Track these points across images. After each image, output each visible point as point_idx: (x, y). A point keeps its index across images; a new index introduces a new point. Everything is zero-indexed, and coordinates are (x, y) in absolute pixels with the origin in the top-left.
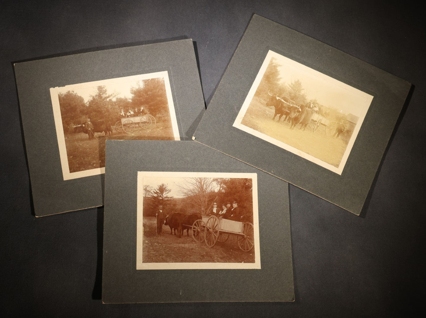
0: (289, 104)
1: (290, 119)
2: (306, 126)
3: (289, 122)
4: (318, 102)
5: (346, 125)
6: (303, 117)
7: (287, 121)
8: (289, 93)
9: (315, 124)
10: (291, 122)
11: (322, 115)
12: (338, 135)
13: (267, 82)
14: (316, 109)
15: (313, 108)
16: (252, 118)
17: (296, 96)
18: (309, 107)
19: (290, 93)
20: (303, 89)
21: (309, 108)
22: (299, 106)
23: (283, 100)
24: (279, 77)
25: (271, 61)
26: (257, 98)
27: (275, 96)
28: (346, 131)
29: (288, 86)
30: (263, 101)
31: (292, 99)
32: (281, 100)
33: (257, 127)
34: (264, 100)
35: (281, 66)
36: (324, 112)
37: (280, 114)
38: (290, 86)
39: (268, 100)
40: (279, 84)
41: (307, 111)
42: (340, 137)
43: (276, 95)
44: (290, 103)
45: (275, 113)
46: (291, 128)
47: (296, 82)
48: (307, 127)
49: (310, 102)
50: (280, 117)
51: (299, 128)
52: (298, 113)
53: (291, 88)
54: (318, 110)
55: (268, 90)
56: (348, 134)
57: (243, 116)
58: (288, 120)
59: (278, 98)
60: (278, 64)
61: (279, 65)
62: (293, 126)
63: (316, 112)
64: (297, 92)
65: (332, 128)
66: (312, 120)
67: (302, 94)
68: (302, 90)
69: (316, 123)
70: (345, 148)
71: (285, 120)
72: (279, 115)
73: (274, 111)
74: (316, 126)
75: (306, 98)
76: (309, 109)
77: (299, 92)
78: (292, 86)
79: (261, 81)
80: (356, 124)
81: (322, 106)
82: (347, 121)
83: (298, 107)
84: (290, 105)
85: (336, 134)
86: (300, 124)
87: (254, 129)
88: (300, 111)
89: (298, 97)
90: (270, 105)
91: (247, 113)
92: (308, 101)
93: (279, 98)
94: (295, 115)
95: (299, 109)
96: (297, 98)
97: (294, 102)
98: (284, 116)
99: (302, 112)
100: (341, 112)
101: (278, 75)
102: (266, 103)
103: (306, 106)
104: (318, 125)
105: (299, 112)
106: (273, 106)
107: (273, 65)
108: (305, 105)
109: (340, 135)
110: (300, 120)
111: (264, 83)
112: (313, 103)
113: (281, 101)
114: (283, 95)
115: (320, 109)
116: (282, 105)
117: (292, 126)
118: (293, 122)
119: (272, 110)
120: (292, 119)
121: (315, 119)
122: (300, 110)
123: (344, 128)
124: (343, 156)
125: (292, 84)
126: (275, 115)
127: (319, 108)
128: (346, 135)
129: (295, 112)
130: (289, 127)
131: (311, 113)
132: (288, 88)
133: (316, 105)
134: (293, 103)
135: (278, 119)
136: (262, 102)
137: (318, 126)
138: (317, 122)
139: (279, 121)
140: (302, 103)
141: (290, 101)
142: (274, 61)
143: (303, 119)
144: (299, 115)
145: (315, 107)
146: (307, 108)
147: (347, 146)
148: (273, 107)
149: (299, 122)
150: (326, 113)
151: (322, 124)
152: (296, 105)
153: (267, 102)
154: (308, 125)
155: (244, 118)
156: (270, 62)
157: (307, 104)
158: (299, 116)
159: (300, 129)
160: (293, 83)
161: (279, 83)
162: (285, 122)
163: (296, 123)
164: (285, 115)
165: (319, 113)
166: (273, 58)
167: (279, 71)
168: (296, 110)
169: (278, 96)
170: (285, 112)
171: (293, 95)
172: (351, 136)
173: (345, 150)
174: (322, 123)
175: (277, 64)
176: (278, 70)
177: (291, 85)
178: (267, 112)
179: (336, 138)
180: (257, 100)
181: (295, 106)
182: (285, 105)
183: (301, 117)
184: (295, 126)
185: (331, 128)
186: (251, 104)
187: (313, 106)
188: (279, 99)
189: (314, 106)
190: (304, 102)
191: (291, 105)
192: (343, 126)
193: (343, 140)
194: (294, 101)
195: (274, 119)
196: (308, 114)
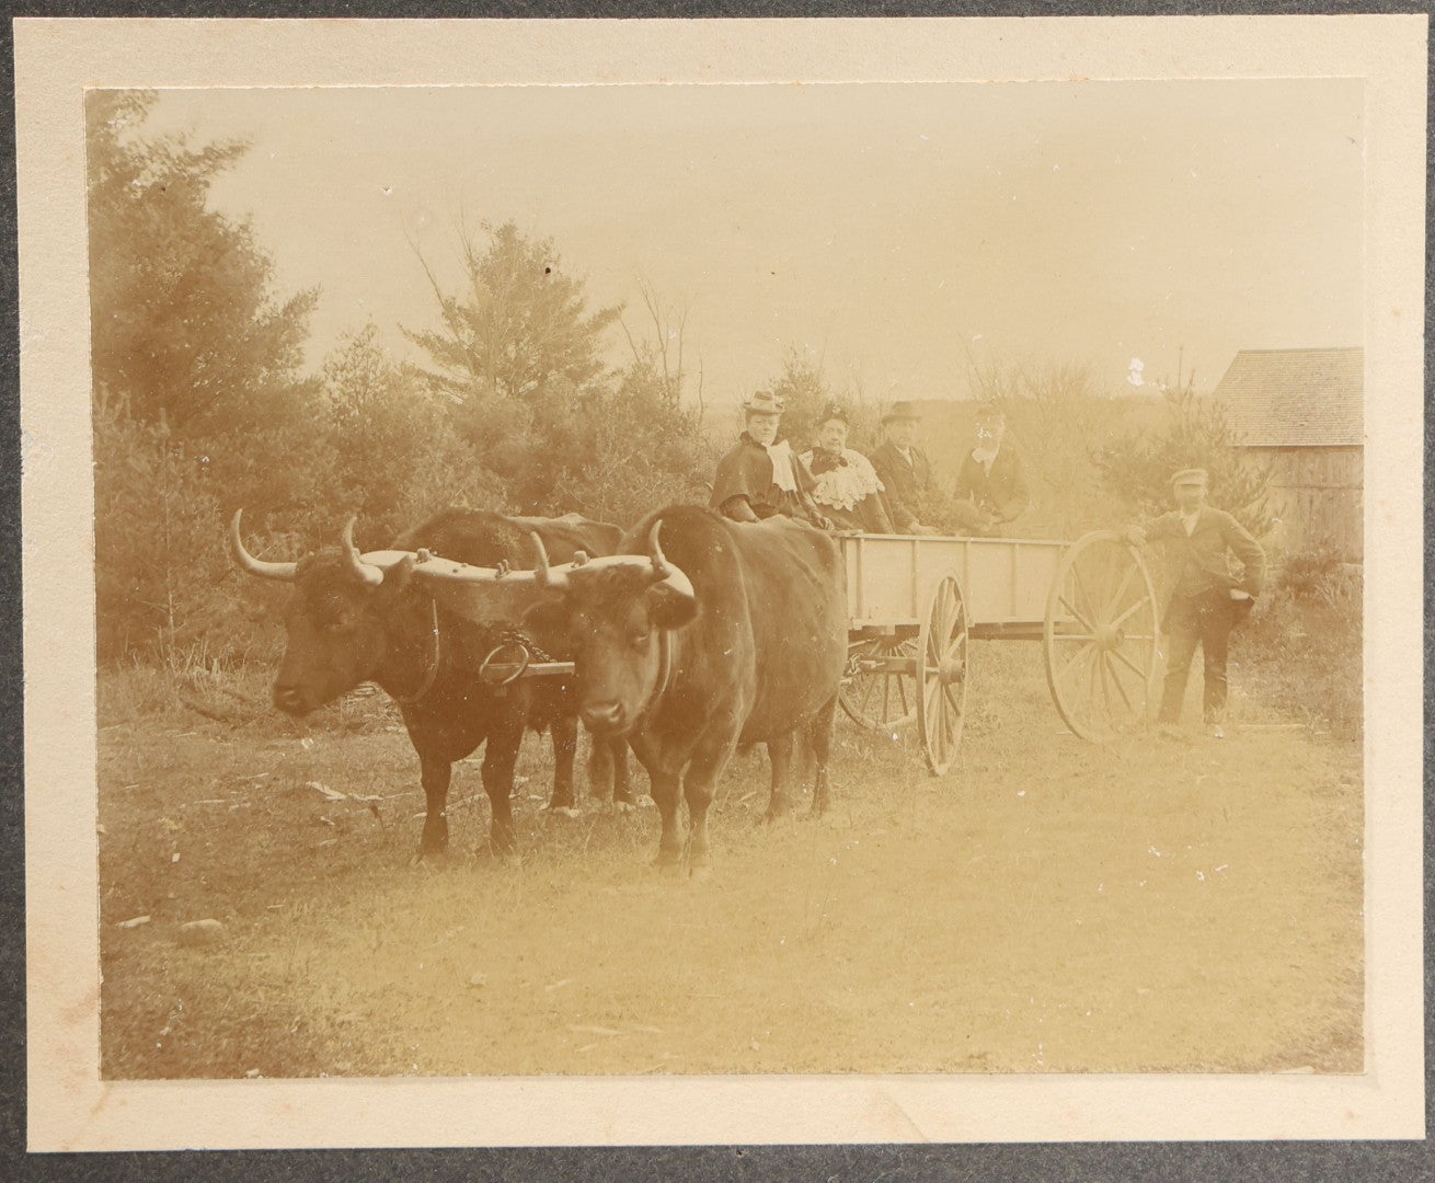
0: (528, 575)
1: (610, 755)
2: (818, 745)
3: (622, 794)
4: (831, 396)
5: (1253, 508)
6: (743, 646)
7: (598, 793)
8: (471, 437)
9: (911, 670)
10: (639, 778)
11: (938, 523)
12: (1208, 674)
13: (165, 429)
14: (852, 482)
15: (811, 488)
16: (196, 940)
17: (559, 438)
18: (768, 501)
19: (484, 436)
20: (607, 316)
21: (763, 512)
22: (643, 548)
23: (439, 566)
24: (275, 295)
25: (101, 152)
26: (146, 674)
27: (329, 550)
28: (1282, 585)
29: (424, 360)
30: (221, 685)
31: (536, 494)
32: (420, 576)
33: (302, 1026)
34: (237, 660)
35: (236, 150)
36: (947, 483)
37: (484, 745)
38: (453, 354)
39: (280, 644)
40: (313, 387)
41: (758, 559)
42: (1239, 690)
43: (335, 537)
44: (530, 559)
45: (416, 758)
46: (668, 847)
47: (487, 274)
48: (841, 744)
49: (745, 436)
50: (498, 779)
51: (762, 807)
52: (671, 636)
53: (462, 374)
54: (874, 484)
55: (227, 520)
56: (1322, 604)
57: (92, 977)
58: (596, 766)
59: (372, 566)
60: (196, 149)
61: (213, 157)
62: (682, 814)
63: (866, 515)
64: (553, 375)
65: (1114, 627)
66: (854, 635)
67: (616, 385)
68: (605, 334)
69: (918, 648)
70: (1349, 785)
71: (562, 794)
72: (476, 759)
73: (394, 743)
74: (931, 689)
75: (684, 408)
76: (764, 525)
77: (576, 377)
78: (467, 336)
79: (100, 452)
80: (1360, 448)
81: (900, 413)
82: (1247, 462)
83: (644, 562)
84: (542, 578)
85: (1177, 677)
86: (745, 747)
87: (276, 1071)
88: (686, 598)
89: (590, 445)
90: (331, 695)
91: (111, 915)
92: (723, 433)
93: (391, 557)
94: (651, 672)
95: (659, 575)
96: (593, 461)
97: (572, 520)
98: (537, 746)
99: (714, 595)
100: (1137, 380)
101: (254, 279)
102: (260, 687)
103: (728, 505)
104: (948, 660)
105: (674, 611)
106: (368, 687)
107: (144, 181)
108: (706, 501)
109: (1232, 666)
110: (724, 712)
111: (141, 463)
112: (792, 430)
113: (425, 585)
114: (419, 499)
115: (886, 462)
116: (456, 624)
117: (668, 822)
118: (666, 769)
119: (378, 738)
120: (634, 737)
121: (884, 614)
122: (680, 582)
123: (1248, 557)
124: (1359, 903)
125: (450, 310)
126: (437, 786)
127: (875, 461)
128: (1295, 633)
129: (631, 644)
130: (649, 854)
131: (808, 555)
132: (436, 383)
133: (834, 435)
134: (564, 534)
135: (488, 811)
136: (221, 701)
137: (957, 677)
138: (925, 633)
139: (501, 838)
140: (664, 493)
141: (524, 533)
142: (129, 134)
143: (752, 680)
144: (689, 650)
145: (826, 461)
146: (751, 527)
147: (1359, 765)
148: (370, 699)
149: (727, 737)
150: (971, 481)
151: (982, 632)
152: (612, 543)
153: (274, 675)
154: (838, 717)
155: (105, 992)
156: (93, 173)
157: (726, 468)
158: (703, 662)
159: (770, 815)
160: (464, 291)
161: (303, 374)
162: (573, 813)
163: (704, 767)
164: (540, 729)
165: (900, 524)
166: (101, 106)
167: (244, 228)
168: (639, 611)
169: (373, 540)
170: (526, 696)
171: (521, 440)
172: (1357, 619)
173: (1361, 818)
174: (978, 614)
175: (176, 151)
176: (233, 222)
177: (449, 336)
178: (335, 795)
179: (1209, 722)
180: (153, 706)
181: (598, 563)
182: (484, 612)
183: (720, 668)
184: (698, 805)
185: (1107, 627)
186: (111, 789)
187: (799, 471)
188: (392, 573)
189: (807, 459)
190: (678, 465)
191: (557, 575)
192: (1228, 539)
193: (1290, 707)
194: (567, 506)
195: (435, 837)
196: (779, 586)
